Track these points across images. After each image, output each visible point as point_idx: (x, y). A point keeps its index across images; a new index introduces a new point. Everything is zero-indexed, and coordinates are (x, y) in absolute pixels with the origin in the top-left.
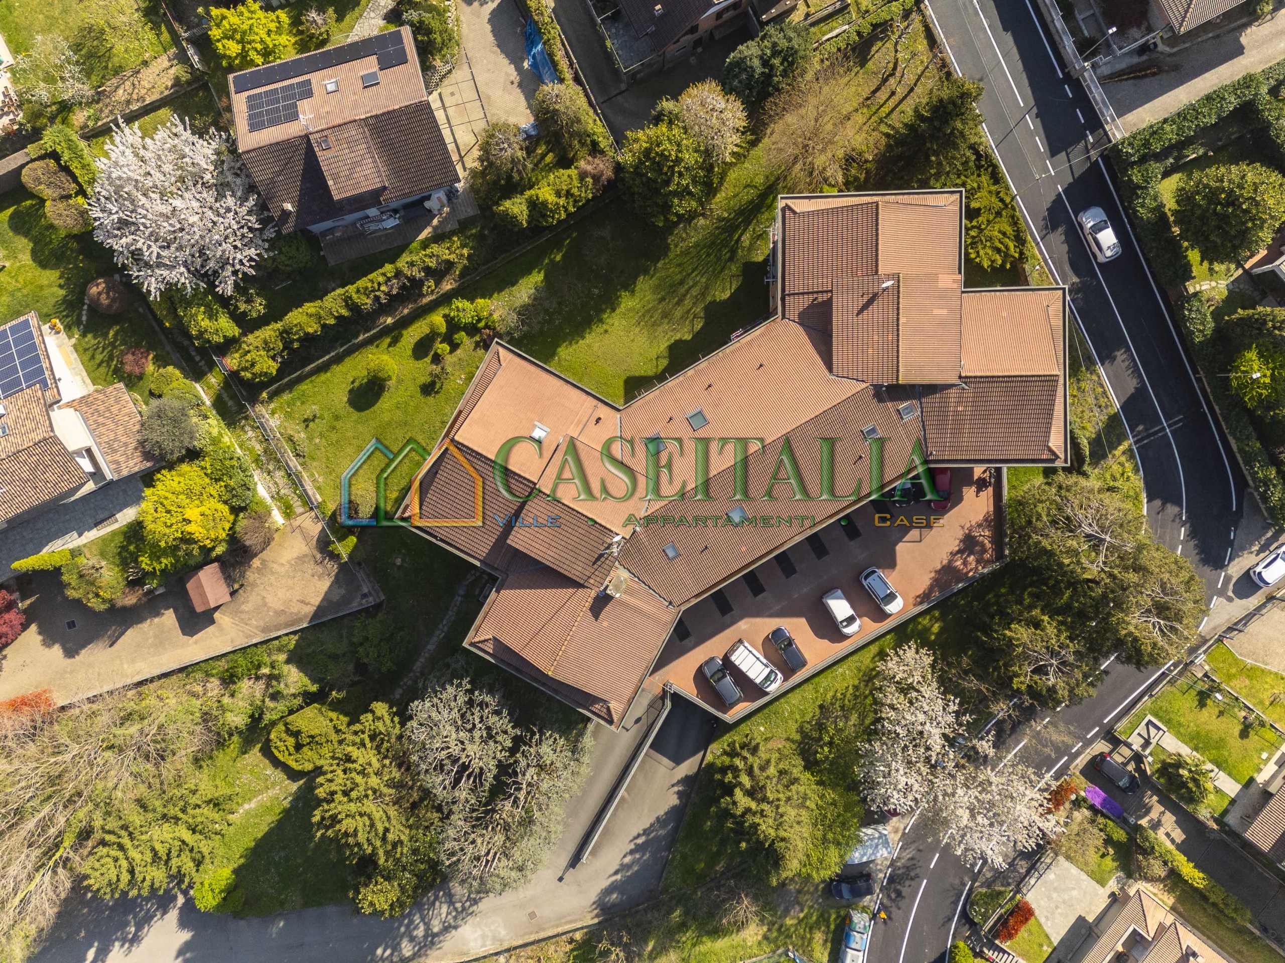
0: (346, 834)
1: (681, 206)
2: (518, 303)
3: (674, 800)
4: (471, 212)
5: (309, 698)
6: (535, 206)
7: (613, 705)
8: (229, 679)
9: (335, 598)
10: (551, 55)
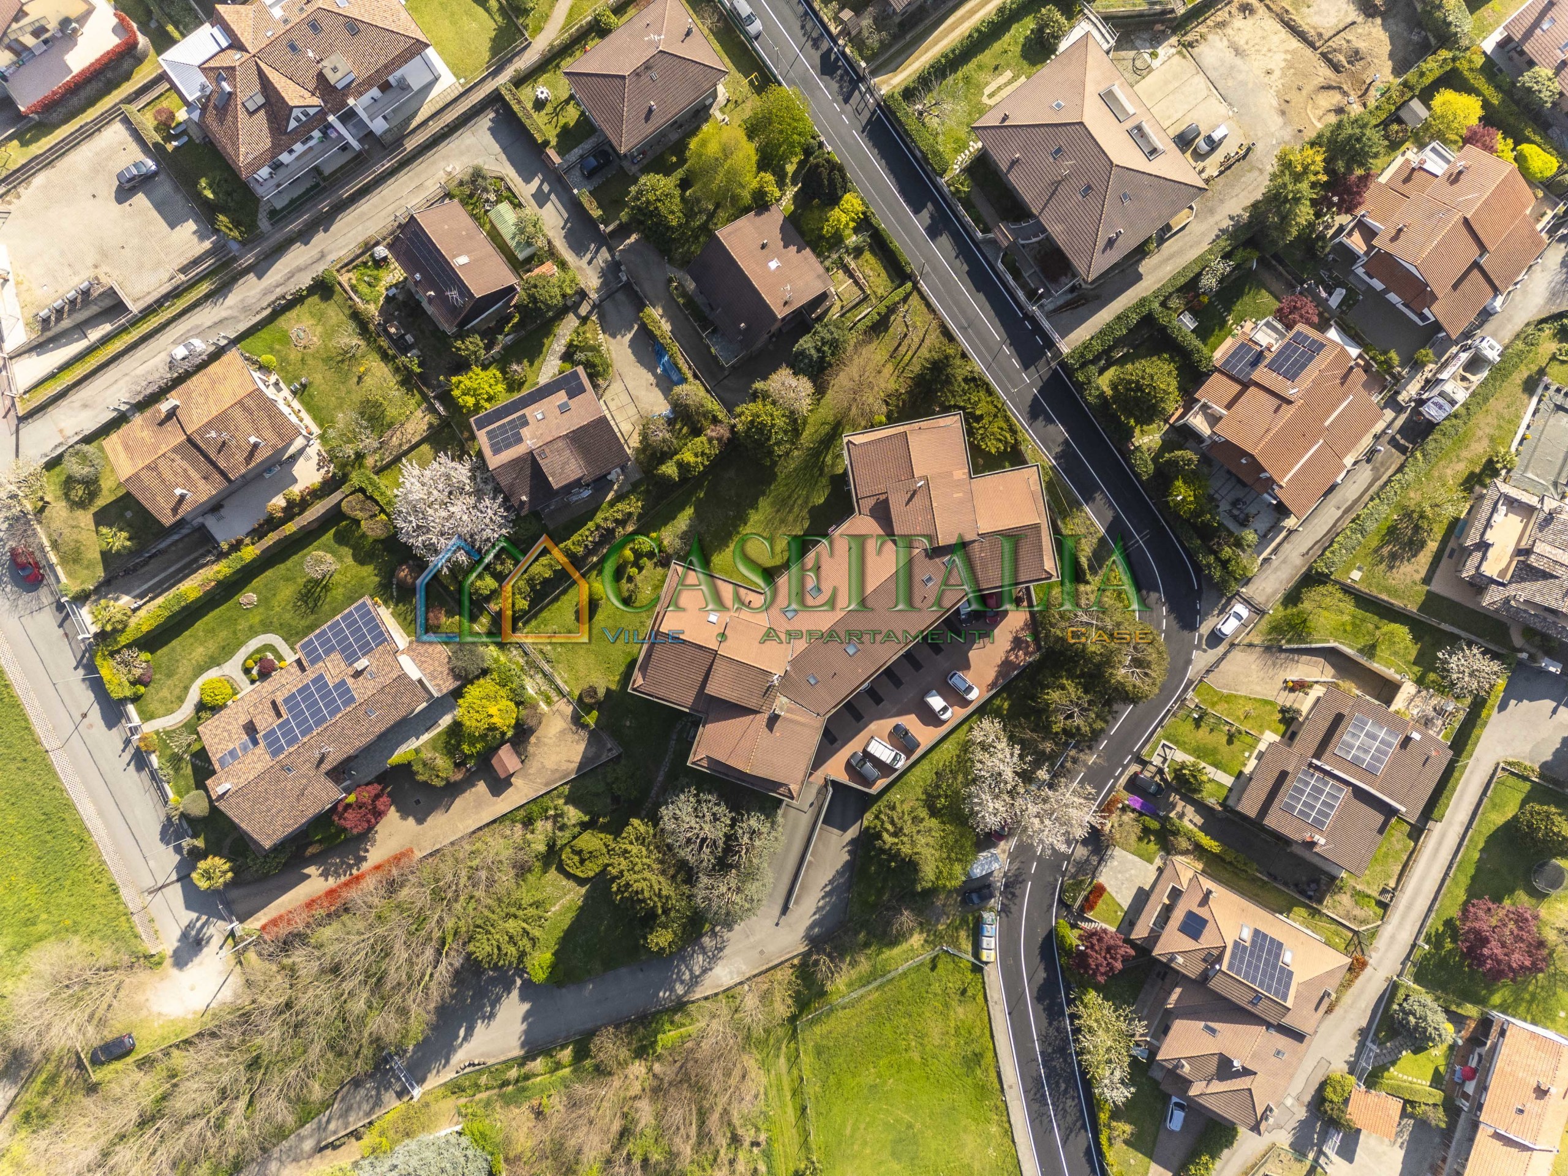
0: (637, 893)
1: (778, 451)
2: (679, 532)
3: (846, 857)
4: (637, 476)
5: (584, 826)
6: (681, 465)
7: (792, 787)
8: (528, 822)
9: (590, 755)
10: (676, 364)
